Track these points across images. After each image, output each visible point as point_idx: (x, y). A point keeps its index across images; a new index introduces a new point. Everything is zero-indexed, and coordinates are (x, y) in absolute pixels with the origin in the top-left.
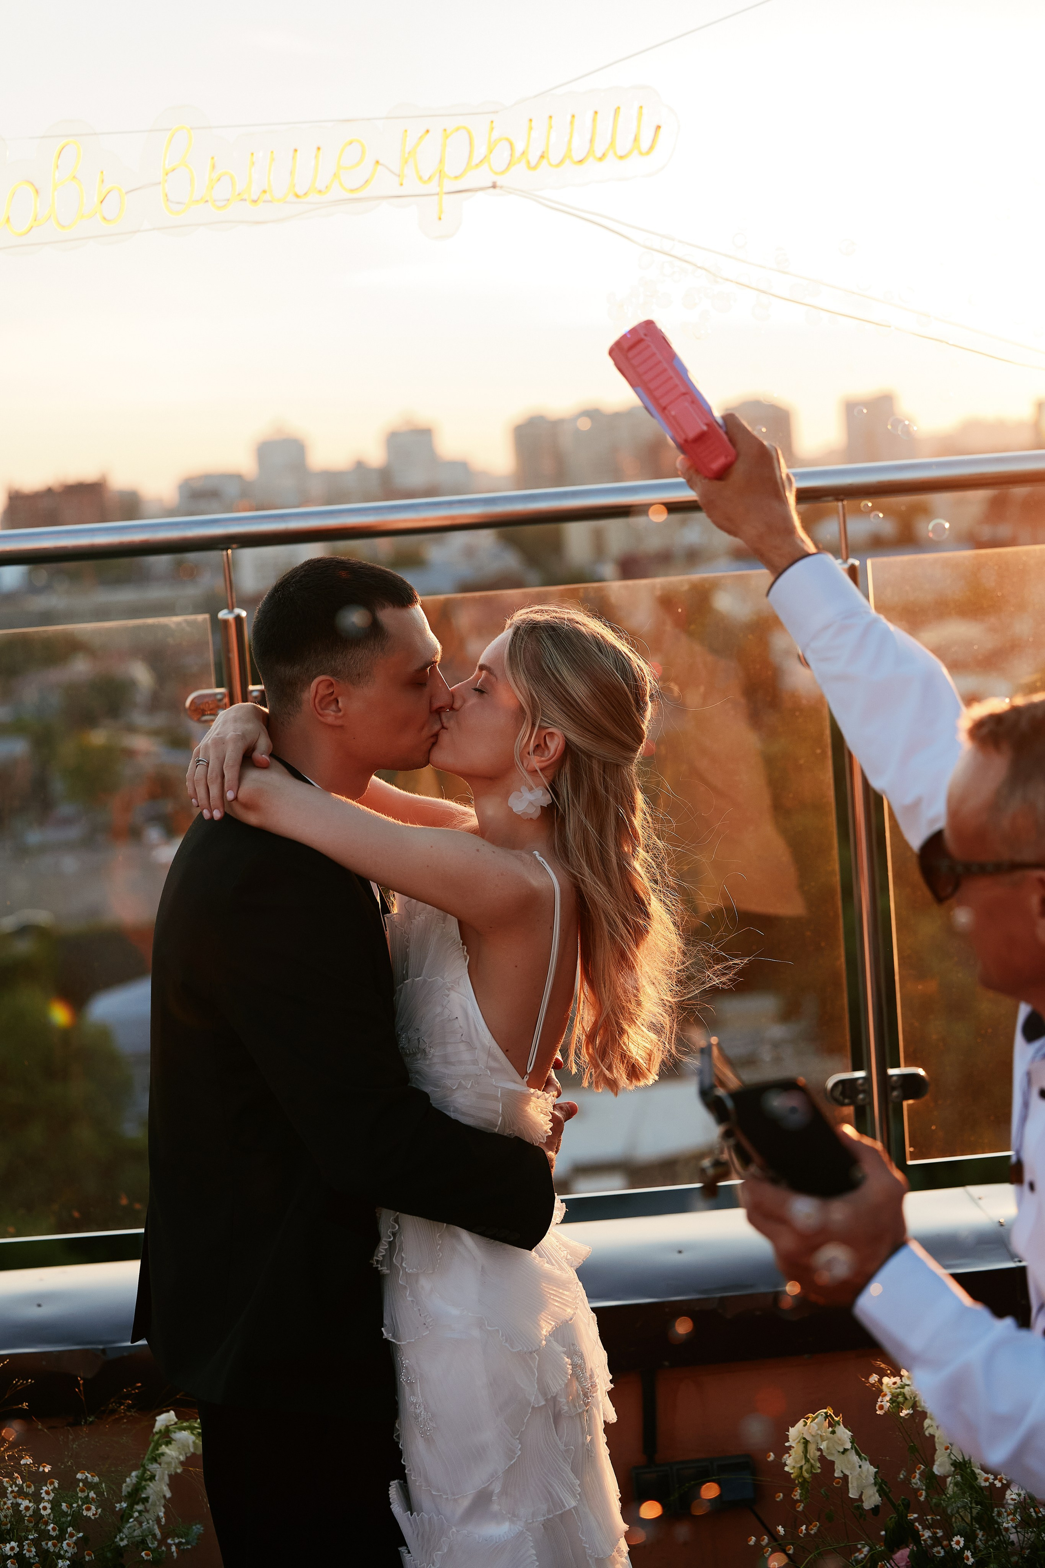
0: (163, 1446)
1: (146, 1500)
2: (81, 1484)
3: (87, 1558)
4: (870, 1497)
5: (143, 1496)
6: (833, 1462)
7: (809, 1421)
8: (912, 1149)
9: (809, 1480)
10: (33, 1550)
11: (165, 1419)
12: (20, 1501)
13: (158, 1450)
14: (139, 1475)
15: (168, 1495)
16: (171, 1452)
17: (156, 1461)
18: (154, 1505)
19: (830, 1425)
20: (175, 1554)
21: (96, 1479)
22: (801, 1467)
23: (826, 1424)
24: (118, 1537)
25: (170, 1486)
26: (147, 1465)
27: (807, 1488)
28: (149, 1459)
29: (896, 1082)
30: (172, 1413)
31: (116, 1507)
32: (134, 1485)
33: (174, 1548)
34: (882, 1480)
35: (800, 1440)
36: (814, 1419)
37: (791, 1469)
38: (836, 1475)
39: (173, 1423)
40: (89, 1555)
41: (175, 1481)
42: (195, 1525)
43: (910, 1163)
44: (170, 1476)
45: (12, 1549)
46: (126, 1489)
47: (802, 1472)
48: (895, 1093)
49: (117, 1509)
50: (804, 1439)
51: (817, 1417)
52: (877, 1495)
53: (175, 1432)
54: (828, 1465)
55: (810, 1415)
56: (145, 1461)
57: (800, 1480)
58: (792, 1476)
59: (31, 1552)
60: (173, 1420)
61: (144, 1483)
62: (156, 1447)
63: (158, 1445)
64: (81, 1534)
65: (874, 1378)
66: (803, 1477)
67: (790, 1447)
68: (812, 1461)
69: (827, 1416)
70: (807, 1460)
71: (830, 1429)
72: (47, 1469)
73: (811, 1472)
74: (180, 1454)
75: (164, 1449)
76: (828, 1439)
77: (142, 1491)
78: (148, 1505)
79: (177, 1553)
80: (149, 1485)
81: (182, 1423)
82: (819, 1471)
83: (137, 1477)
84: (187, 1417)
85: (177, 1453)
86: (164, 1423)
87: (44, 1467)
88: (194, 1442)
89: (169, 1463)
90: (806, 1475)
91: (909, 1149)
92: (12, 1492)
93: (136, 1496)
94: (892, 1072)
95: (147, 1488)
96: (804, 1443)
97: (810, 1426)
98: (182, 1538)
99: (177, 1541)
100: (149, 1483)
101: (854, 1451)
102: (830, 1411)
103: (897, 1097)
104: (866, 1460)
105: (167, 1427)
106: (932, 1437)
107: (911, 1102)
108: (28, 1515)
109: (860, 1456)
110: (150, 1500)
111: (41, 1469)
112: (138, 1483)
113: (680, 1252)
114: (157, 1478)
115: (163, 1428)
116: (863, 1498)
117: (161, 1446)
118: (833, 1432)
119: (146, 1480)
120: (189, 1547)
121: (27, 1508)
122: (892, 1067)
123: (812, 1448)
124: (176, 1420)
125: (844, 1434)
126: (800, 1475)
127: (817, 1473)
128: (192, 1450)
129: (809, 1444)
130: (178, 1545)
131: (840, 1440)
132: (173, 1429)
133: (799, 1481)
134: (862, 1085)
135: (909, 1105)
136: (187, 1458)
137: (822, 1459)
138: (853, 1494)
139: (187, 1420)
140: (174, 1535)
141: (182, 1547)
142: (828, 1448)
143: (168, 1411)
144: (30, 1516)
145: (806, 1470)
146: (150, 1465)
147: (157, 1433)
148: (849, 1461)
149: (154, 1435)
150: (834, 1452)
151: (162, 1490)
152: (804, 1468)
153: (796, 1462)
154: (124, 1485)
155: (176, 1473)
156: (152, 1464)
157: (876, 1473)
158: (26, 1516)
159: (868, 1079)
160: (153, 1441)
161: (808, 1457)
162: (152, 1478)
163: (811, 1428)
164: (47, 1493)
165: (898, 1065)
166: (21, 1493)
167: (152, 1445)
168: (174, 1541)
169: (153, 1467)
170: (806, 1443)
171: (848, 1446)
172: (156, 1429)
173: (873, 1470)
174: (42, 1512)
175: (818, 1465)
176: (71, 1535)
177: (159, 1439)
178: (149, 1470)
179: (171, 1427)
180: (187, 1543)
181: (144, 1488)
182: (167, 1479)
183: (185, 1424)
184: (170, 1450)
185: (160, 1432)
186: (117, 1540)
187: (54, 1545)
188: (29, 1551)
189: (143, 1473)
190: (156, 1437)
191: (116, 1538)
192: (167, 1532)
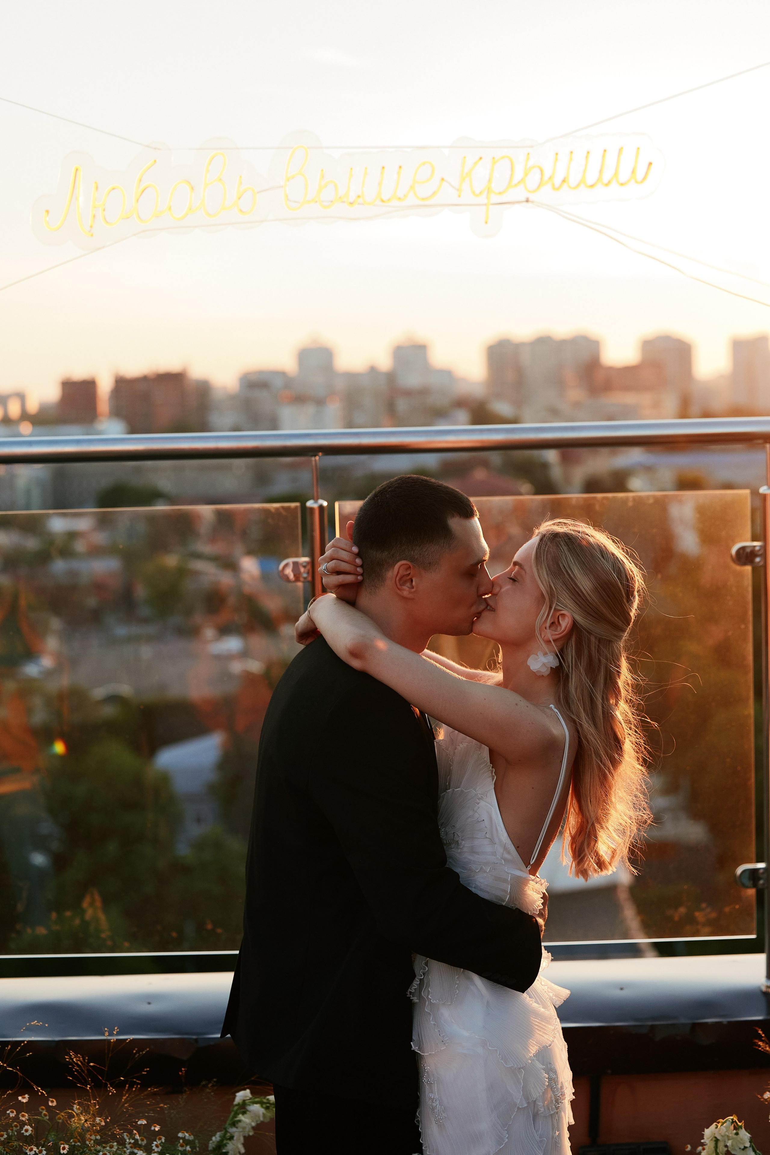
0: (240, 1116)
2: (181, 1141)
5: (224, 1151)
7: (719, 1125)
11: (243, 1095)
12: (135, 1151)
13: (236, 1117)
14: (222, 1135)
15: (243, 1150)
16: (245, 1120)
17: (235, 1126)
19: (735, 1128)
21: (191, 1138)
23: (732, 1127)
25: (245, 1145)
26: (228, 1128)
28: (229, 1124)
30: (248, 1091)
32: (218, 1142)
35: (713, 1138)
36: (723, 1123)
39: (248, 1098)
41: (248, 1141)
44: (245, 1137)
46: (212, 1145)
50: (716, 1137)
51: (725, 1122)
53: (249, 1105)
55: (721, 1121)
56: (227, 1125)
60: (248, 1097)
61: (225, 1142)
63: (236, 1114)
67: (704, 1145)
69: (733, 1121)
71: (735, 1131)
72: (157, 1128)
74: (253, 1121)
75: (241, 1117)
76: (733, 1138)
77: (223, 1147)
80: (228, 1143)
81: (255, 1099)
83: (220, 1136)
84: (259, 1095)
85: (251, 1121)
86: (242, 1098)
87: (155, 1127)
88: (263, 1114)
89: (244, 1128)
92: (130, 1143)
93: (219, 1148)
95: (228, 1145)
96: (715, 1140)
97: (720, 1128)
100: (228, 1141)
101: (751, 1148)
102: (735, 1118)
104: (759, 1154)
105: (244, 1101)
109: (755, 1152)
111: (153, 1128)
112: (221, 1141)
113: (620, 989)
114: (235, 1138)
115: (241, 1102)
117: (238, 1114)
118: (738, 1134)
119: (227, 1139)
123: (721, 1144)
124: (250, 1096)
125: (745, 1135)
128: (262, 1119)
129: (719, 1141)
131: (742, 1139)
132: (248, 1103)
134: (763, 873)
136: (258, 1125)
137: (727, 1152)
139: (258, 1098)
142: (732, 1146)
143: (245, 1089)
146: (230, 1128)
147: (236, 1105)
149: (234, 1106)
150: (737, 1148)
151: (237, 1147)
154: (211, 1142)
155: (249, 1135)
156: (232, 1128)
160: (233, 1111)
161: (718, 1151)
162: (231, 1138)
163: (721, 1130)
164: (157, 1146)
167: (232, 1114)
169: (233, 1130)
171: (747, 1143)
172: (235, 1102)
177: (237, 1110)
178: (229, 1132)
179: (246, 1101)
181: (225, 1145)
182: (242, 1139)
183: (257, 1100)
184: (245, 1118)
185: (238, 1104)
189: (225, 1134)
190: (235, 1108)
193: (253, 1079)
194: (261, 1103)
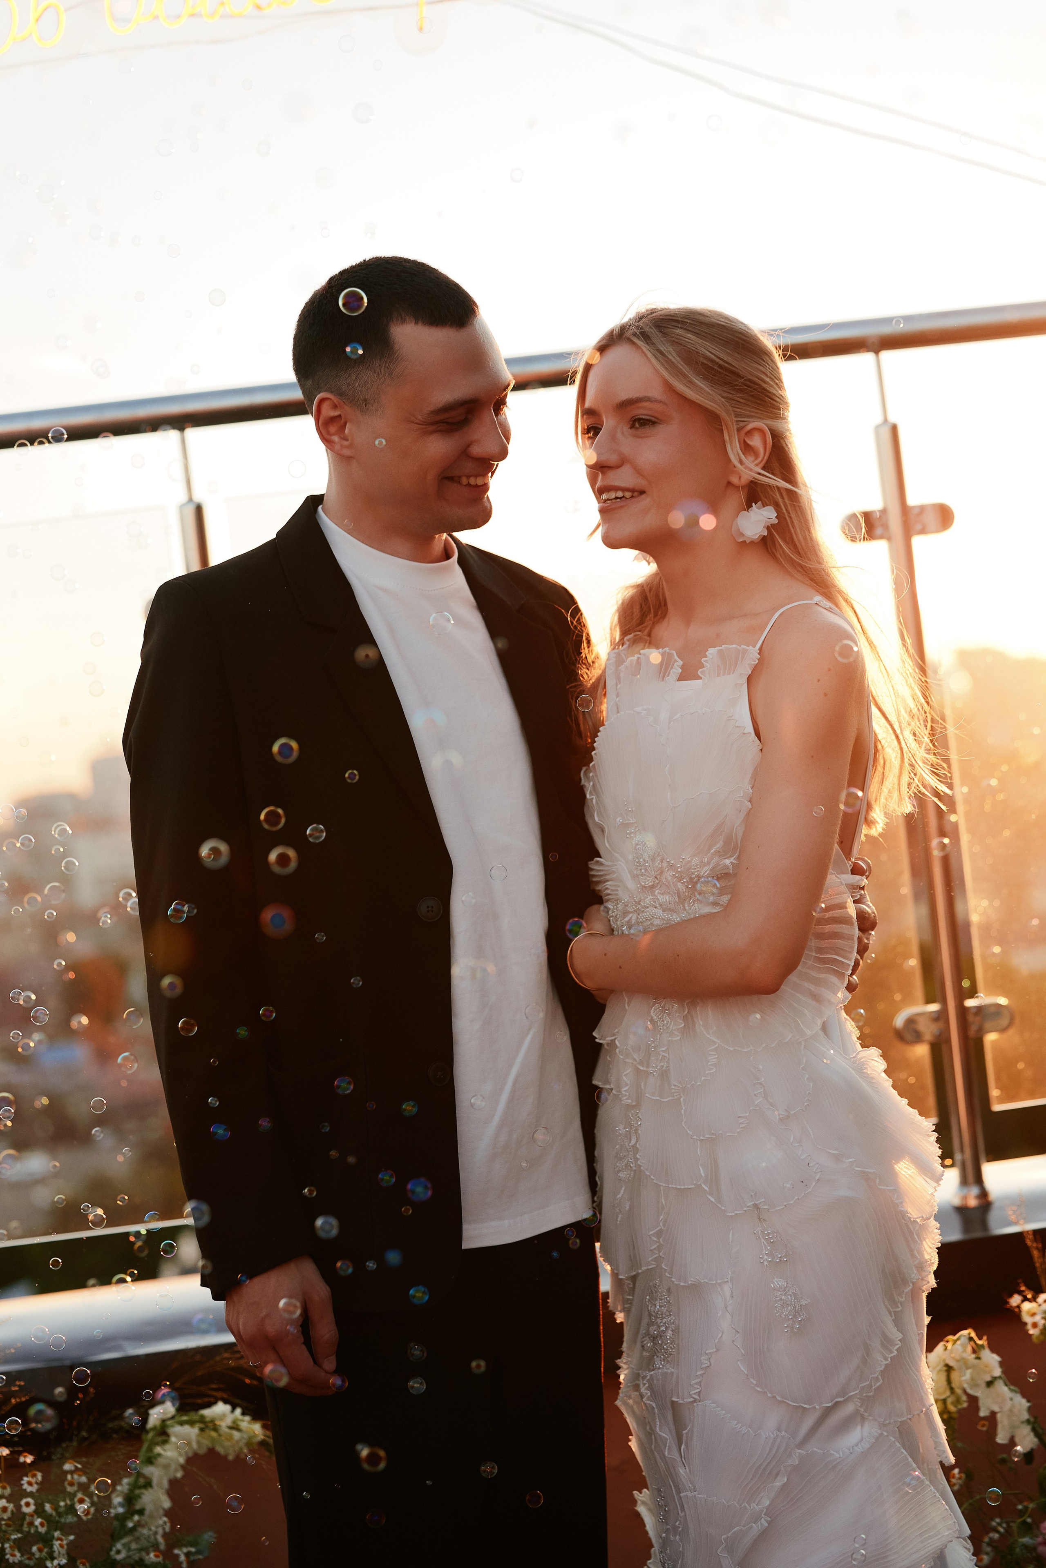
0: (159, 1446)
1: (141, 1512)
2: (69, 1477)
4: (1024, 1438)
5: (138, 1507)
6: (979, 1398)
7: (949, 1345)
8: (997, 1093)
9: (956, 1415)
11: (162, 1411)
13: (152, 1451)
14: (132, 1481)
15: (167, 1504)
16: (168, 1453)
17: (151, 1463)
18: (151, 1517)
19: (974, 1351)
22: (945, 1400)
23: (969, 1349)
24: (114, 1548)
25: (169, 1494)
26: (140, 1468)
28: (142, 1462)
29: (976, 1013)
30: (169, 1404)
31: (111, 1513)
32: (127, 1493)
33: (182, 1558)
34: (1036, 1418)
35: (941, 1368)
36: (955, 1342)
38: (982, 1415)
39: (170, 1416)
41: (175, 1488)
42: (205, 1531)
43: (997, 1107)
44: (170, 1482)
46: (117, 1498)
47: (946, 1407)
48: (974, 1027)
49: (111, 1515)
50: (947, 1365)
51: (958, 1339)
52: (1032, 1435)
53: (173, 1426)
54: (973, 1400)
55: (950, 1337)
56: (138, 1464)
59: (15, 1555)
60: (170, 1413)
61: (137, 1492)
62: (150, 1449)
63: (154, 1444)
64: (72, 1537)
65: (1014, 1300)
66: (948, 1412)
68: (957, 1391)
69: (970, 1338)
70: (952, 1389)
71: (975, 1356)
72: (29, 1459)
73: (957, 1406)
74: (180, 1454)
75: (158, 1449)
76: (973, 1367)
77: (137, 1502)
78: (145, 1518)
79: (186, 1562)
80: (143, 1493)
81: (183, 1416)
82: (965, 1405)
83: (129, 1484)
84: (187, 1410)
85: (177, 1454)
86: (160, 1416)
87: (25, 1457)
88: (197, 1437)
89: (166, 1467)
90: (952, 1408)
91: (994, 1093)
93: (130, 1503)
94: (970, 1003)
95: (143, 1497)
96: (946, 1371)
97: (952, 1350)
98: (191, 1546)
99: (185, 1550)
100: (143, 1491)
101: (1003, 1381)
102: (973, 1335)
103: (977, 1030)
104: (1017, 1392)
105: (164, 1421)
107: (992, 1036)
109: (1009, 1388)
110: (147, 1512)
111: (21, 1459)
112: (131, 1491)
114: (153, 1484)
115: (158, 1423)
116: (1015, 1441)
118: (978, 1358)
119: (140, 1487)
120: (201, 1557)
121: (5, 1509)
122: (970, 999)
123: (956, 1376)
124: (173, 1412)
125: (992, 1360)
127: (964, 1408)
128: (195, 1447)
129: (952, 1372)
130: (188, 1555)
131: (986, 1366)
132: (171, 1424)
134: (938, 1019)
135: (991, 1041)
137: (965, 1390)
138: (1001, 1438)
139: (187, 1413)
140: (180, 1545)
141: (192, 1558)
142: (972, 1379)
144: (9, 1519)
146: (143, 1468)
147: (151, 1430)
148: (997, 1395)
149: (147, 1432)
150: (979, 1383)
151: (160, 1500)
152: (949, 1401)
155: (176, 1477)
156: (146, 1466)
157: (1030, 1409)
159: (944, 1012)
160: (147, 1440)
161: (954, 1386)
162: (148, 1484)
163: (954, 1351)
164: (30, 1484)
165: (976, 995)
167: (146, 1444)
168: (182, 1550)
169: (149, 1470)
170: (949, 1370)
171: (998, 1372)
172: (149, 1426)
173: (1025, 1404)
174: (25, 1510)
175: (964, 1398)
176: (61, 1540)
177: (153, 1438)
178: (143, 1476)
179: (167, 1422)
180: (198, 1552)
181: (139, 1497)
182: (166, 1485)
183: (185, 1418)
184: (165, 1450)
185: (154, 1428)
186: (113, 1553)
187: (40, 1550)
188: (13, 1555)
189: (136, 1481)
190: (151, 1435)
191: (111, 1550)
192: (173, 1540)
194: (191, 1423)
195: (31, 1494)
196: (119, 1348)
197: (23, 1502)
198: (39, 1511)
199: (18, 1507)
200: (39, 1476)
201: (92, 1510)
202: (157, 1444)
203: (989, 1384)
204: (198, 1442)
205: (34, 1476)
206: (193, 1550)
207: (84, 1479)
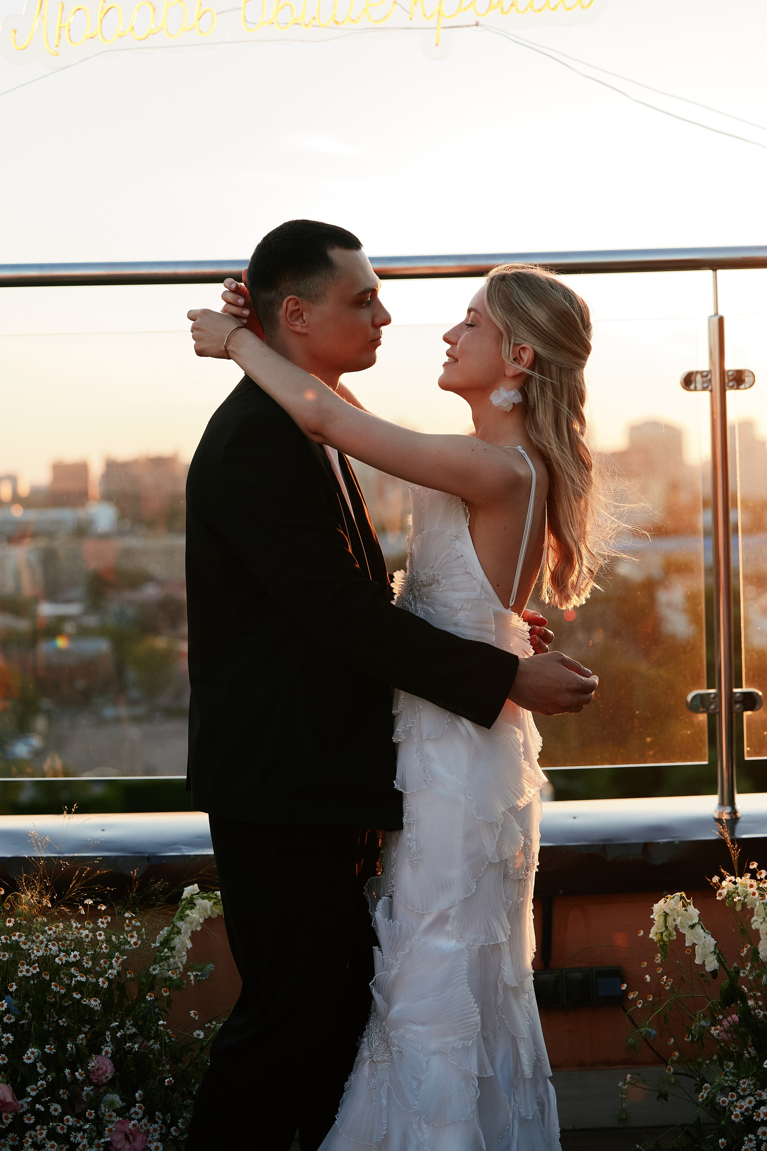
1: (172, 949)
2: (127, 921)
3: (128, 976)
4: (711, 962)
5: (171, 945)
6: (685, 934)
7: (668, 900)
8: (749, 749)
9: (668, 943)
10: (90, 963)
11: (191, 889)
12: (81, 931)
14: (169, 929)
15: (190, 945)
16: (193, 915)
17: (183, 920)
18: (179, 952)
19: (684, 906)
20: (193, 982)
22: (662, 934)
23: (681, 903)
24: (152, 967)
25: (192, 940)
26: (176, 922)
27: (666, 950)
28: (177, 918)
29: (739, 697)
30: (196, 885)
31: (152, 946)
32: (166, 936)
33: (192, 978)
34: (720, 951)
35: (662, 913)
36: (672, 899)
37: (654, 936)
38: (687, 945)
39: (196, 893)
40: (130, 973)
41: (194, 936)
42: (209, 964)
43: (747, 758)
44: (192, 932)
45: (75, 956)
46: (159, 938)
47: (662, 938)
48: (738, 706)
49: (152, 947)
50: (665, 912)
51: (674, 897)
52: (716, 962)
53: (197, 899)
54: (681, 937)
55: (669, 896)
56: (175, 920)
57: (661, 943)
58: (655, 940)
59: (89, 964)
60: (196, 891)
61: (172, 936)
62: (182, 911)
63: (185, 908)
64: (125, 957)
65: (716, 879)
66: (664, 941)
67: (653, 919)
68: (670, 928)
69: (682, 898)
70: (666, 927)
71: (684, 908)
72: (104, 908)
73: (669, 938)
74: (201, 917)
75: (188, 912)
76: (682, 915)
77: (171, 942)
78: (175, 953)
79: (194, 981)
81: (204, 894)
82: (675, 938)
83: (167, 931)
84: (207, 890)
85: (199, 916)
86: (190, 892)
87: (101, 906)
88: (211, 907)
89: (191, 923)
90: (665, 939)
91: (746, 749)
92: (76, 927)
93: (166, 942)
94: (735, 690)
95: (175, 939)
96: (664, 915)
98: (199, 971)
99: (195, 973)
100: (175, 935)
101: (700, 926)
102: (684, 895)
103: (739, 709)
104: (708, 934)
105: (192, 895)
106: (757, 930)
107: (749, 713)
108: (87, 941)
109: (704, 931)
110: (176, 949)
111: (99, 908)
112: (169, 935)
113: (575, 818)
114: (182, 932)
115: (189, 896)
116: (706, 963)
118: (687, 910)
119: (174, 934)
120: (204, 978)
121: (87, 936)
122: (736, 688)
123: (670, 920)
124: (198, 891)
125: (694, 912)
126: (662, 940)
127: (674, 940)
128: (209, 913)
129: (668, 916)
130: (196, 976)
131: (690, 916)
133: (660, 945)
134: (714, 698)
135: (748, 716)
136: (205, 920)
137: (676, 928)
138: (697, 961)
139: (206, 892)
140: (192, 969)
141: (198, 978)
142: (681, 923)
143: (193, 883)
144: (89, 942)
145: (665, 936)
146: (178, 922)
147: (184, 899)
148: (696, 934)
149: (182, 901)
150: (685, 925)
151: (185, 942)
152: (664, 934)
153: (658, 929)
154: (158, 936)
155: (196, 930)
156: (179, 921)
157: (716, 945)
158: (85, 942)
159: (718, 695)
160: (181, 906)
161: (667, 925)
162: (179, 932)
163: (670, 904)
164: (102, 923)
165: (741, 687)
166: (83, 927)
167: (180, 908)
168: (193, 973)
169: (180, 924)
170: (666, 915)
171: (696, 920)
172: (183, 897)
173: (713, 942)
174: (99, 938)
175: (675, 933)
176: (118, 958)
177: (185, 904)
178: (177, 927)
179: (194, 896)
180: (202, 976)
181: (173, 939)
182: (189, 934)
184: (191, 913)
185: (186, 899)
186: (151, 970)
187: (105, 963)
188: (87, 963)
189: (173, 929)
190: (184, 903)
191: (150, 968)
192: (188, 968)
193: (200, 873)
194: (210, 898)
195: (102, 929)
196: (179, 850)
197: (97, 933)
198: (108, 940)
199: (95, 936)
200: (109, 919)
201: (139, 942)
202: (187, 909)
203: (692, 927)
204: (211, 910)
205: (106, 918)
206: (200, 974)
207: (138, 924)
